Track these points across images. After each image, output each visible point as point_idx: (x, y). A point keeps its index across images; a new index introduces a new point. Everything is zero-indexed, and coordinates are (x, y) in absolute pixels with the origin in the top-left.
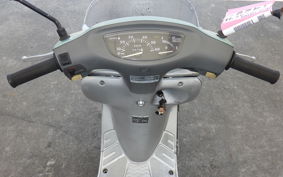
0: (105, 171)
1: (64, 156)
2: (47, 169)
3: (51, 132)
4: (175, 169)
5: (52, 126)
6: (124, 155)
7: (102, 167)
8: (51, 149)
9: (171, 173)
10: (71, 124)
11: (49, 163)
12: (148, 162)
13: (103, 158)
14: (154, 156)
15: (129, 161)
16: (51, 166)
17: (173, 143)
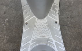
0: (27, 24)
1: (11, 17)
2: (6, 22)
3: (4, 7)
4: (58, 21)
5: (4, 5)
6: (34, 16)
7: (25, 22)
8: (6, 14)
9: (56, 22)
10: (12, 4)
11: (6, 20)
12: (46, 19)
13: (25, 18)
14: (48, 16)
15: (37, 19)
16: (7, 21)
17: (57, 9)
